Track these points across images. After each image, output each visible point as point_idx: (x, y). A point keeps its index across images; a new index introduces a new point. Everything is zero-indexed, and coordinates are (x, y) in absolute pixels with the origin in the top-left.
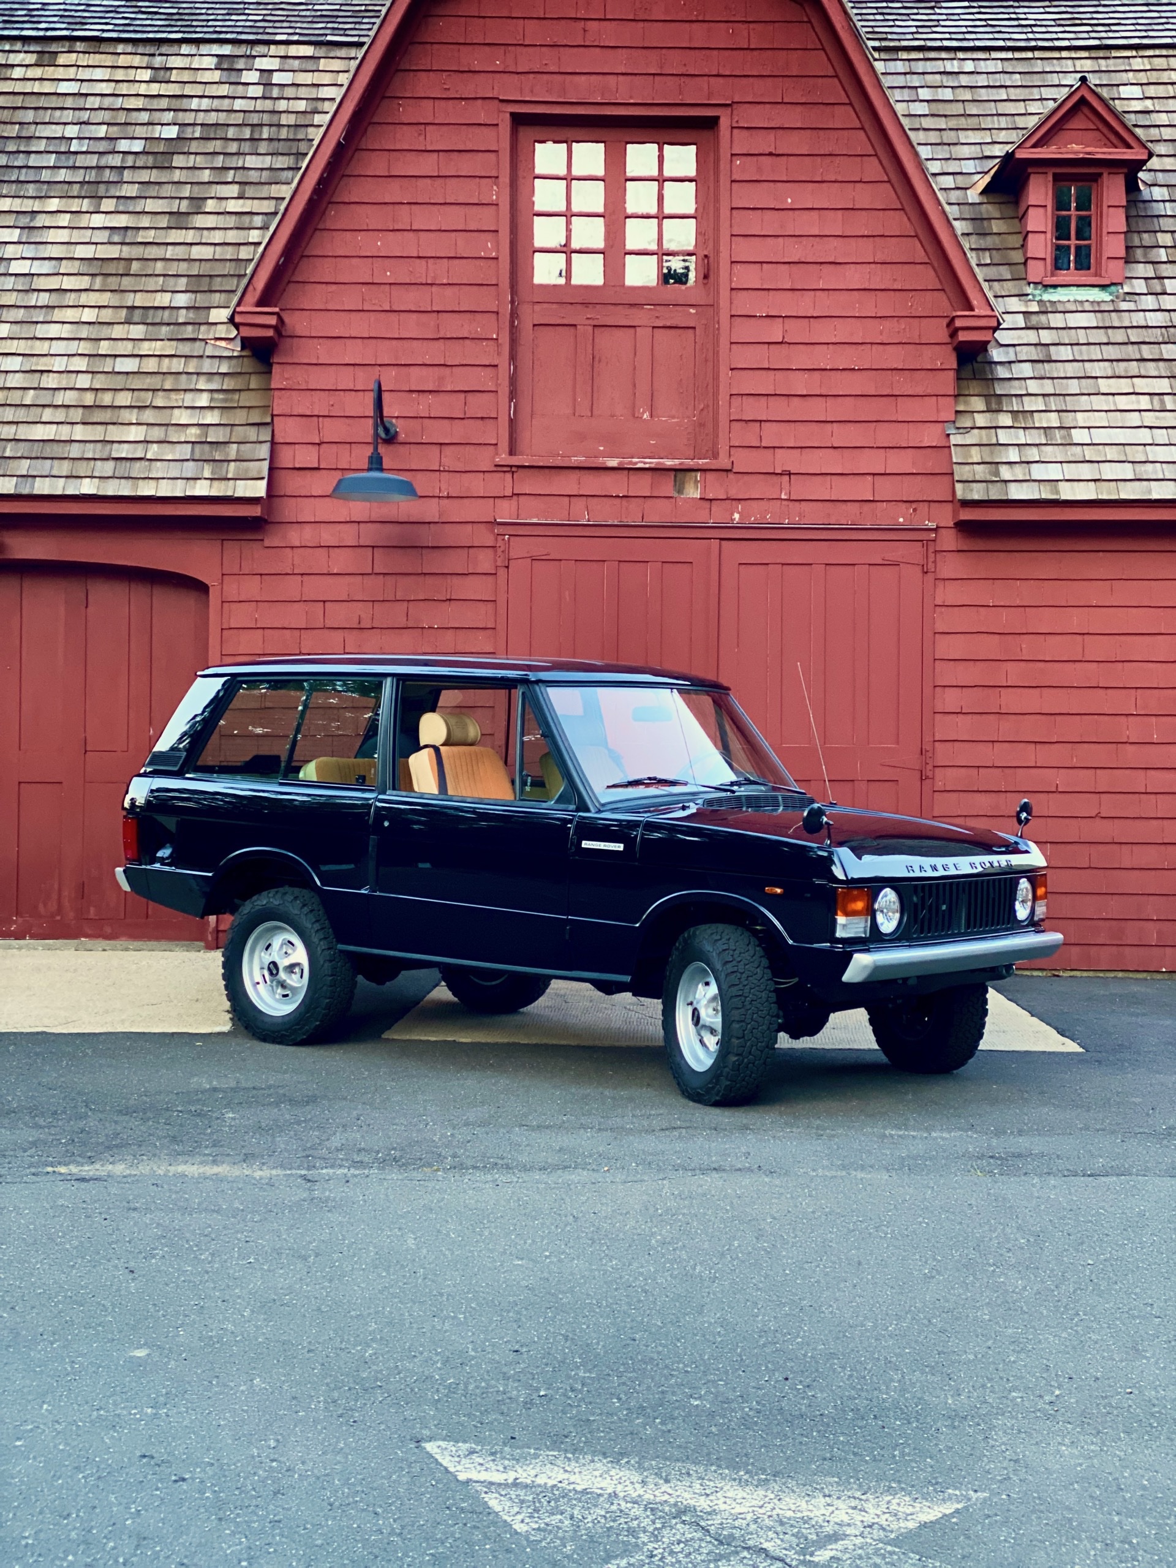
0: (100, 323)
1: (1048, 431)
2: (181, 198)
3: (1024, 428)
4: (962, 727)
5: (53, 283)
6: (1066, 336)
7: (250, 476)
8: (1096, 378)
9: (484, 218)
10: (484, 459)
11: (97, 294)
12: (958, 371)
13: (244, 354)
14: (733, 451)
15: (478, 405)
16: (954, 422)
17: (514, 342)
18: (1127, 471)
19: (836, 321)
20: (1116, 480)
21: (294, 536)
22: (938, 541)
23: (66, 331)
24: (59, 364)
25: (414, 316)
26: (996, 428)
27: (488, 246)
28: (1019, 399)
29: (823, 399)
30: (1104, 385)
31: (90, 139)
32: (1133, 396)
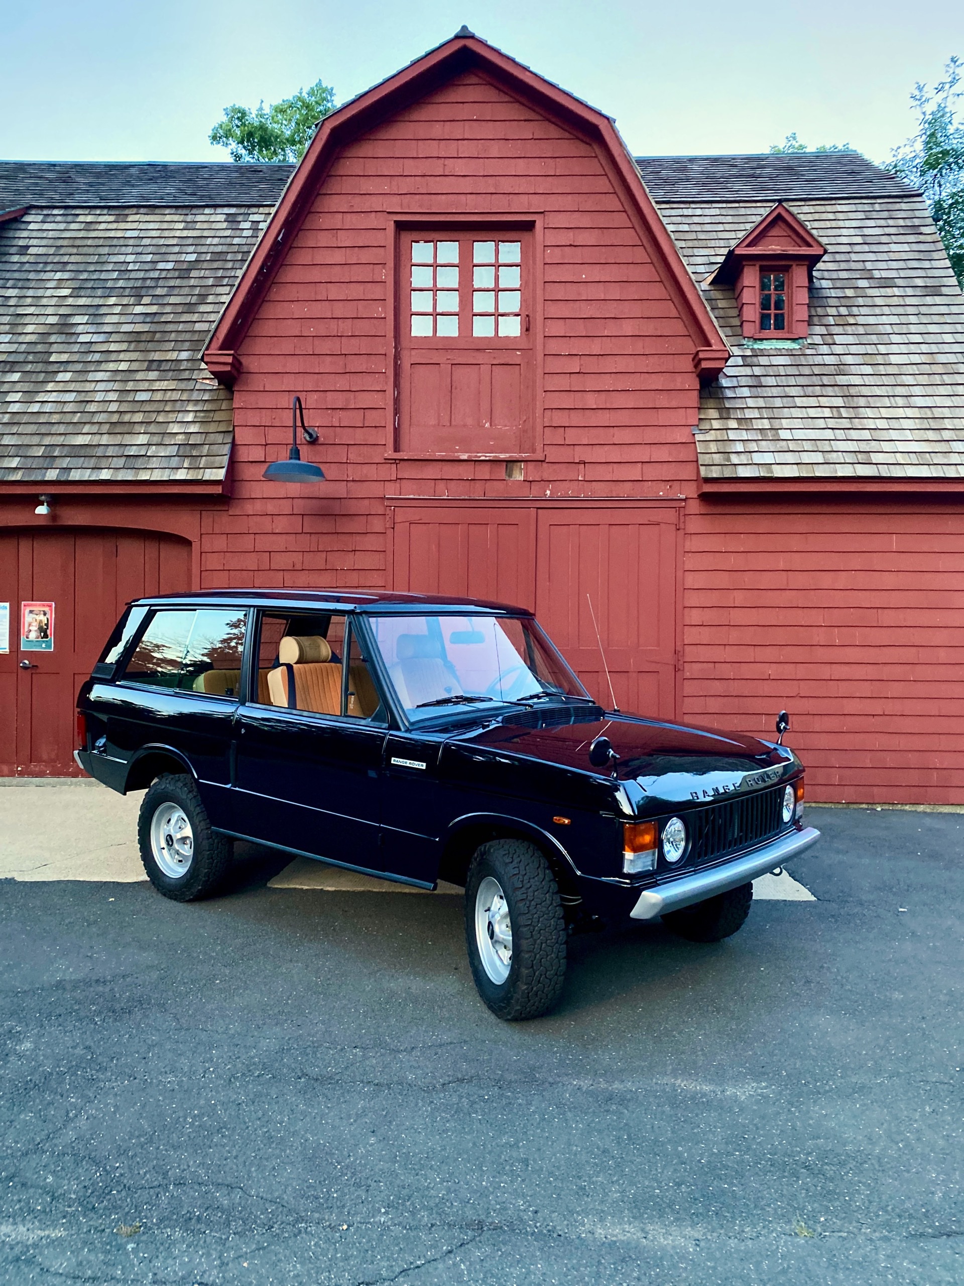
0: (130, 371)
1: (763, 431)
2: (193, 295)
3: (746, 430)
4: (705, 635)
5: (104, 347)
6: (771, 371)
7: (216, 466)
8: (793, 397)
9: (376, 292)
10: (377, 455)
11: (131, 353)
12: (700, 391)
13: (221, 387)
14: (546, 447)
15: (373, 418)
16: (698, 425)
17: (397, 375)
18: (818, 458)
19: (615, 358)
20: (812, 464)
21: (249, 508)
22: (687, 508)
24: (99, 397)
25: (328, 359)
26: (726, 429)
27: (379, 311)
28: (741, 410)
29: (608, 411)
30: (799, 402)
31: (141, 262)
32: (819, 409)
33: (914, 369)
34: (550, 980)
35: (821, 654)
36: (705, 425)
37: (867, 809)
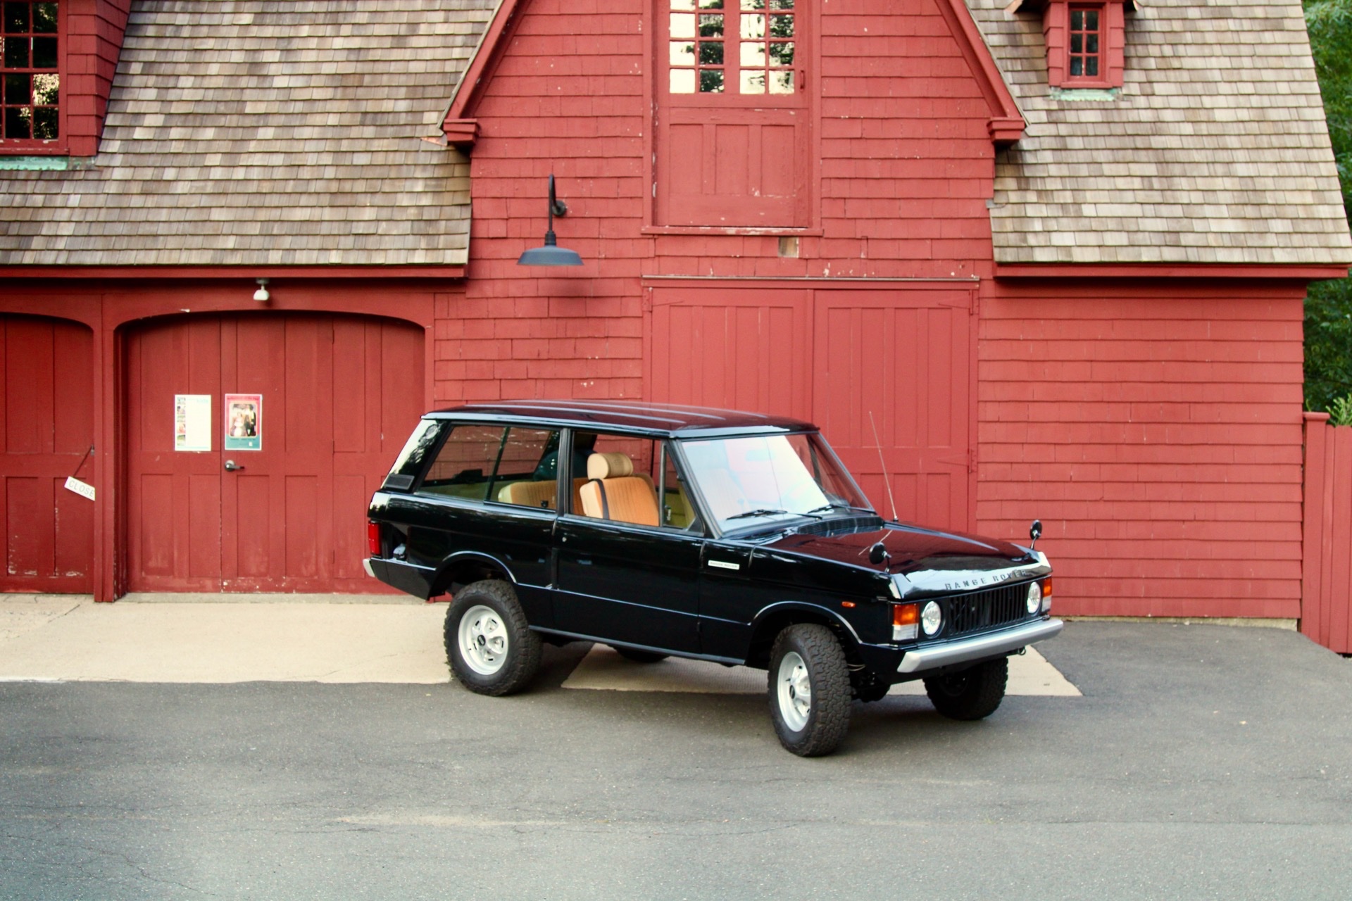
0: (341, 126)
2: (400, 24)
3: (1047, 204)
4: (1000, 432)
6: (1078, 130)
7: (455, 246)
8: (1101, 163)
9: (632, 45)
10: (634, 229)
11: (340, 102)
12: (995, 159)
13: (450, 148)
14: (824, 221)
15: (627, 188)
16: (993, 199)
17: (655, 138)
18: (1122, 239)
19: (902, 122)
20: (1115, 246)
21: (488, 290)
23: (316, 133)
24: (311, 159)
25: (578, 121)
26: (1024, 203)
28: (1042, 180)
29: (893, 181)
30: (1107, 169)
32: (1129, 179)
33: (1241, 128)
35: (1128, 454)
36: (1001, 198)
37: (1175, 623)
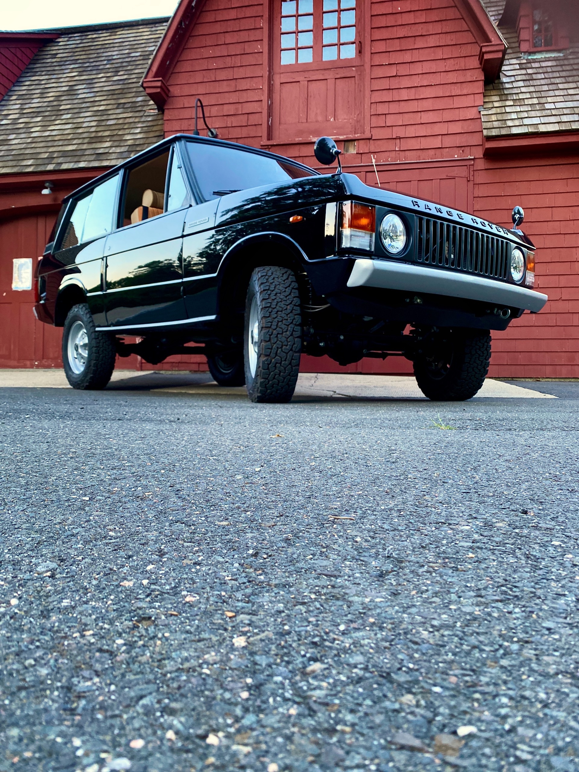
0: (106, 110)
1: (532, 105)
3: (520, 105)
5: (92, 99)
6: (540, 70)
8: (557, 84)
9: (257, 35)
10: (257, 144)
11: (109, 101)
12: (485, 83)
13: (159, 113)
14: (372, 129)
16: (483, 106)
17: (270, 90)
22: (475, 165)
25: (225, 82)
26: (504, 106)
27: (259, 48)
28: (517, 94)
29: (416, 101)
30: (561, 86)
34: (287, 353)
36: (489, 105)
